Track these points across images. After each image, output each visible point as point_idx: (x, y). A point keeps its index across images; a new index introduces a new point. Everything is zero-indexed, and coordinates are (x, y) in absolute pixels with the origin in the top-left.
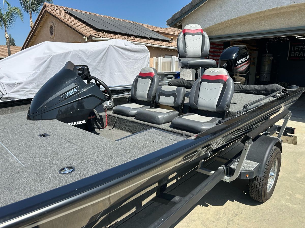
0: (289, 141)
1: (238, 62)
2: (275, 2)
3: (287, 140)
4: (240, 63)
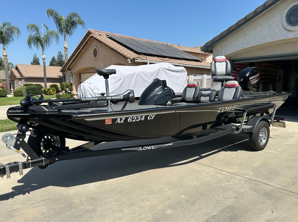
0: (281, 126)
1: (250, 78)
2: (283, 35)
3: (280, 125)
4: (252, 78)
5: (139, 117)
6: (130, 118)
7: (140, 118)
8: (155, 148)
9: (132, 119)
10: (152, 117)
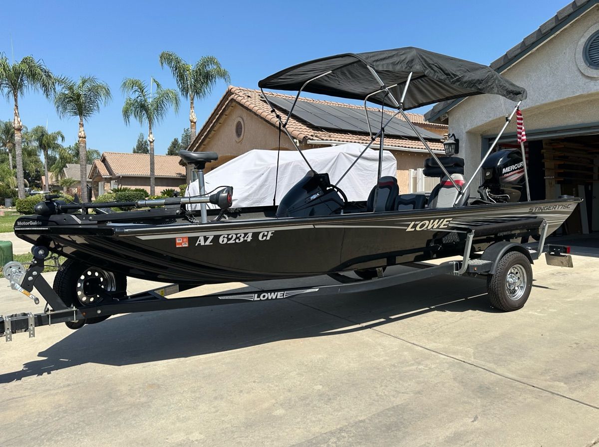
0: (564, 263)
1: (504, 171)
2: (579, 87)
3: (562, 262)
4: (509, 171)
5: (241, 235)
6: (224, 237)
7: (244, 237)
8: (283, 296)
9: (227, 238)
10: (267, 236)
